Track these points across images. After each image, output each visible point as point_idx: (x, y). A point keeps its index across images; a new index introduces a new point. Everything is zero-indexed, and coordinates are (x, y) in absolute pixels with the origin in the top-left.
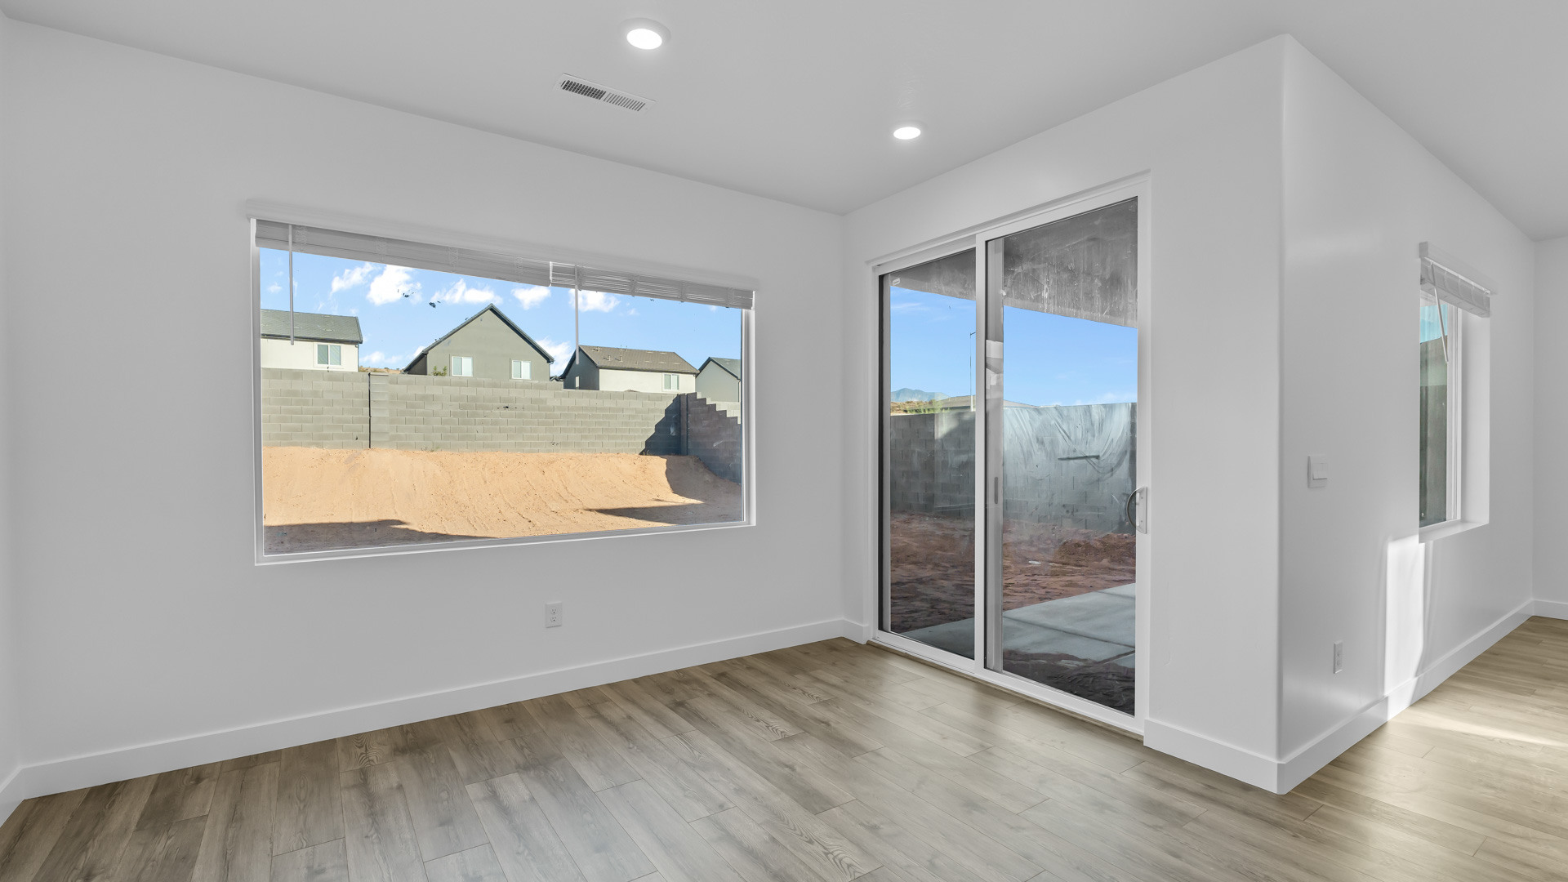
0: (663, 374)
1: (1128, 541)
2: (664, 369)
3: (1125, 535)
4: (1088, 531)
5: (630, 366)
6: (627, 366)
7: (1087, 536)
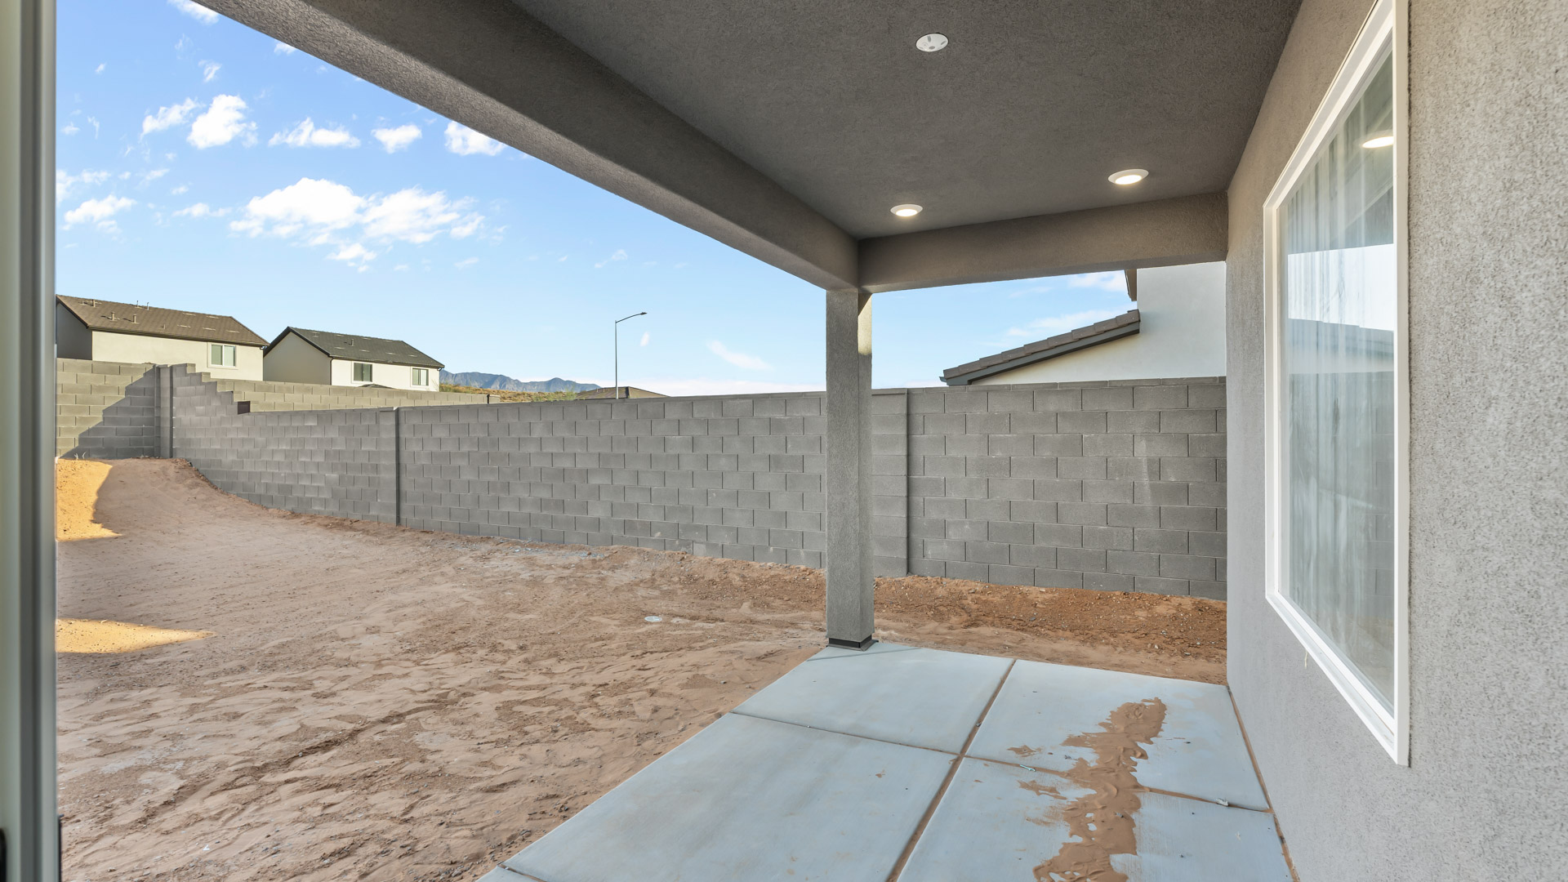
0: (210, 344)
1: (772, 573)
2: (210, 337)
3: (770, 564)
4: (726, 559)
5: (151, 331)
6: (146, 330)
7: (724, 569)
